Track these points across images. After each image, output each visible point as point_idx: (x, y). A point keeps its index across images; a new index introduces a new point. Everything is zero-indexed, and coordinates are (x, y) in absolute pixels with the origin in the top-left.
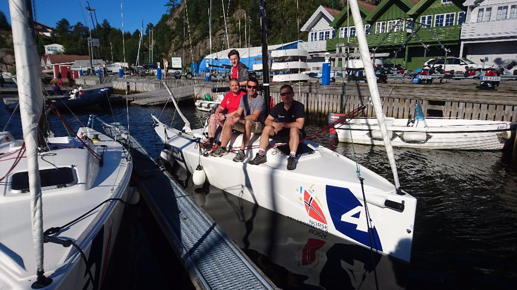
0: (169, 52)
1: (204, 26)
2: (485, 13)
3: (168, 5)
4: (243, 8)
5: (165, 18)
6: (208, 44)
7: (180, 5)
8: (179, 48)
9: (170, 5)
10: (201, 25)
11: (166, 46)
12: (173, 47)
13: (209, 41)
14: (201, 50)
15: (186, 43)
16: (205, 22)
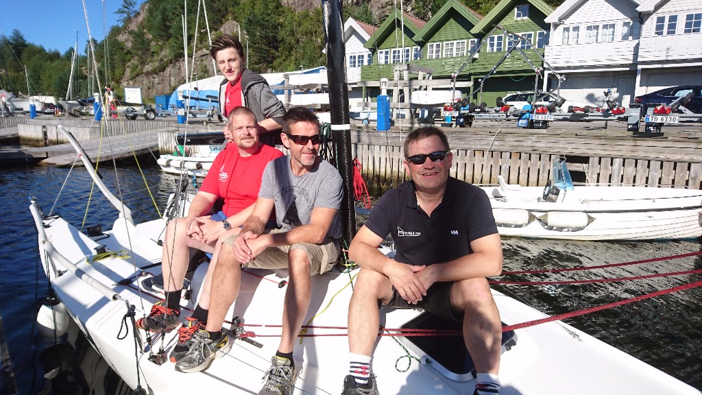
0: (122, 81)
1: (176, 43)
2: (572, 34)
3: (121, 12)
4: (235, 18)
5: (116, 31)
6: (182, 69)
7: (138, 13)
8: (137, 75)
9: (123, 12)
10: (172, 41)
11: (117, 72)
12: (128, 72)
13: (184, 65)
14: (172, 78)
15: (148, 68)
16: (177, 38)
